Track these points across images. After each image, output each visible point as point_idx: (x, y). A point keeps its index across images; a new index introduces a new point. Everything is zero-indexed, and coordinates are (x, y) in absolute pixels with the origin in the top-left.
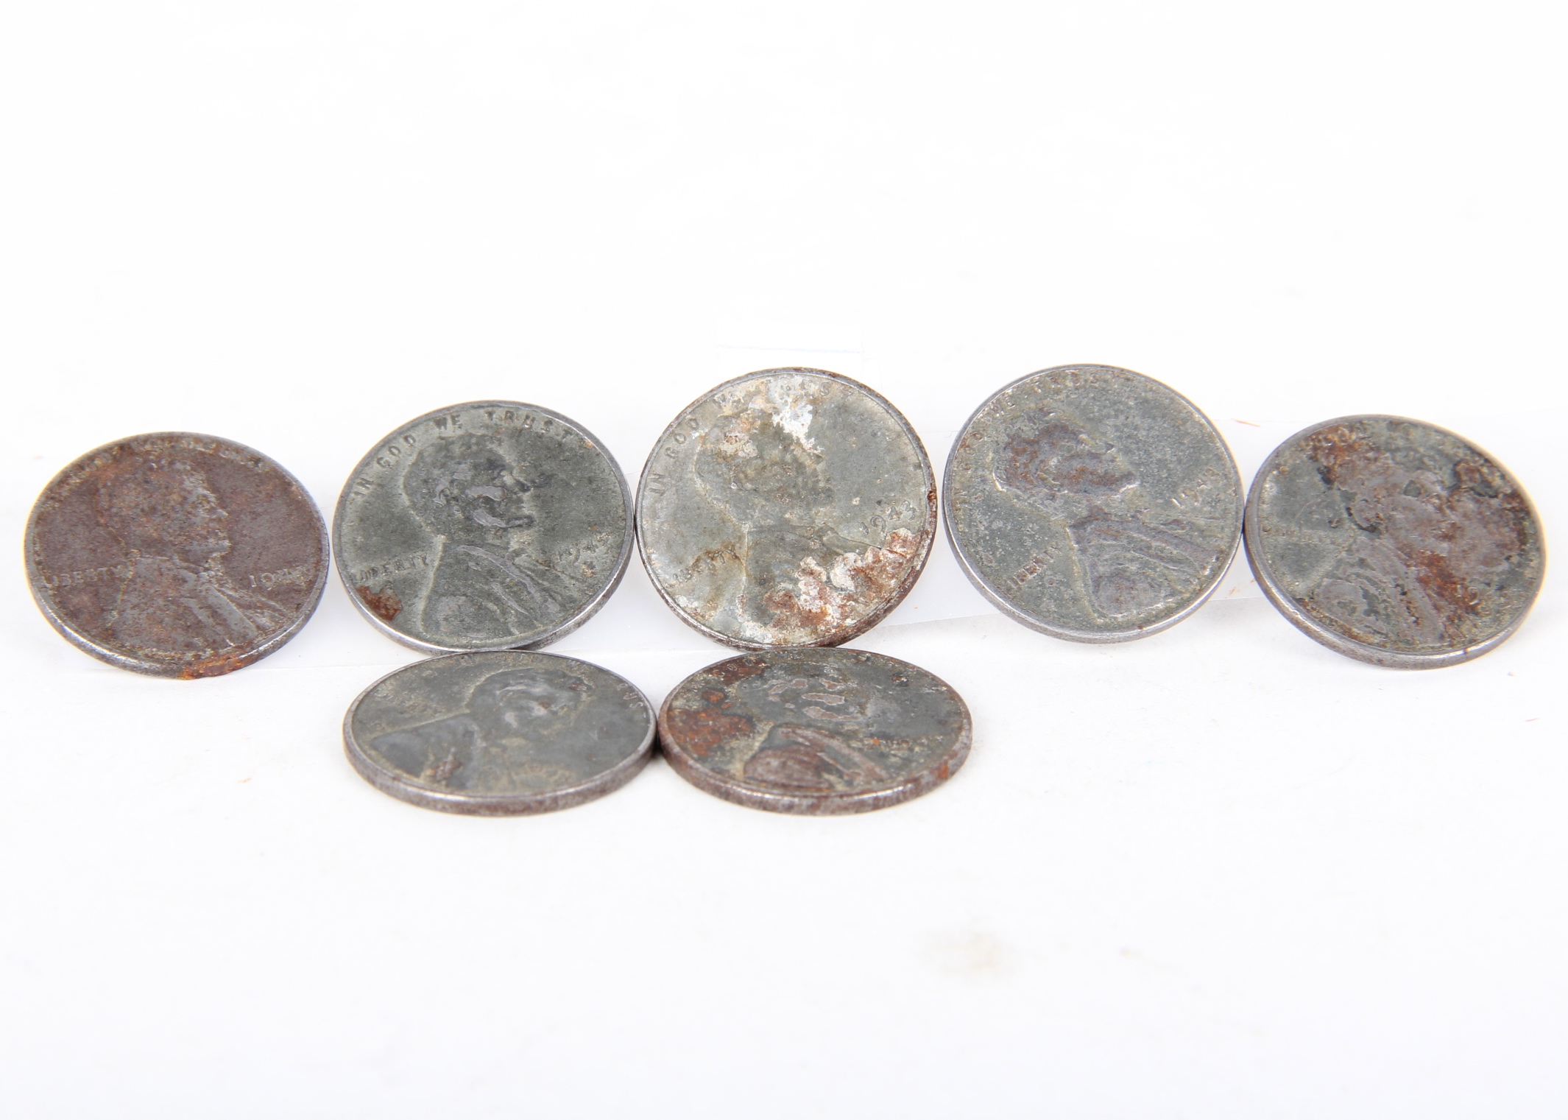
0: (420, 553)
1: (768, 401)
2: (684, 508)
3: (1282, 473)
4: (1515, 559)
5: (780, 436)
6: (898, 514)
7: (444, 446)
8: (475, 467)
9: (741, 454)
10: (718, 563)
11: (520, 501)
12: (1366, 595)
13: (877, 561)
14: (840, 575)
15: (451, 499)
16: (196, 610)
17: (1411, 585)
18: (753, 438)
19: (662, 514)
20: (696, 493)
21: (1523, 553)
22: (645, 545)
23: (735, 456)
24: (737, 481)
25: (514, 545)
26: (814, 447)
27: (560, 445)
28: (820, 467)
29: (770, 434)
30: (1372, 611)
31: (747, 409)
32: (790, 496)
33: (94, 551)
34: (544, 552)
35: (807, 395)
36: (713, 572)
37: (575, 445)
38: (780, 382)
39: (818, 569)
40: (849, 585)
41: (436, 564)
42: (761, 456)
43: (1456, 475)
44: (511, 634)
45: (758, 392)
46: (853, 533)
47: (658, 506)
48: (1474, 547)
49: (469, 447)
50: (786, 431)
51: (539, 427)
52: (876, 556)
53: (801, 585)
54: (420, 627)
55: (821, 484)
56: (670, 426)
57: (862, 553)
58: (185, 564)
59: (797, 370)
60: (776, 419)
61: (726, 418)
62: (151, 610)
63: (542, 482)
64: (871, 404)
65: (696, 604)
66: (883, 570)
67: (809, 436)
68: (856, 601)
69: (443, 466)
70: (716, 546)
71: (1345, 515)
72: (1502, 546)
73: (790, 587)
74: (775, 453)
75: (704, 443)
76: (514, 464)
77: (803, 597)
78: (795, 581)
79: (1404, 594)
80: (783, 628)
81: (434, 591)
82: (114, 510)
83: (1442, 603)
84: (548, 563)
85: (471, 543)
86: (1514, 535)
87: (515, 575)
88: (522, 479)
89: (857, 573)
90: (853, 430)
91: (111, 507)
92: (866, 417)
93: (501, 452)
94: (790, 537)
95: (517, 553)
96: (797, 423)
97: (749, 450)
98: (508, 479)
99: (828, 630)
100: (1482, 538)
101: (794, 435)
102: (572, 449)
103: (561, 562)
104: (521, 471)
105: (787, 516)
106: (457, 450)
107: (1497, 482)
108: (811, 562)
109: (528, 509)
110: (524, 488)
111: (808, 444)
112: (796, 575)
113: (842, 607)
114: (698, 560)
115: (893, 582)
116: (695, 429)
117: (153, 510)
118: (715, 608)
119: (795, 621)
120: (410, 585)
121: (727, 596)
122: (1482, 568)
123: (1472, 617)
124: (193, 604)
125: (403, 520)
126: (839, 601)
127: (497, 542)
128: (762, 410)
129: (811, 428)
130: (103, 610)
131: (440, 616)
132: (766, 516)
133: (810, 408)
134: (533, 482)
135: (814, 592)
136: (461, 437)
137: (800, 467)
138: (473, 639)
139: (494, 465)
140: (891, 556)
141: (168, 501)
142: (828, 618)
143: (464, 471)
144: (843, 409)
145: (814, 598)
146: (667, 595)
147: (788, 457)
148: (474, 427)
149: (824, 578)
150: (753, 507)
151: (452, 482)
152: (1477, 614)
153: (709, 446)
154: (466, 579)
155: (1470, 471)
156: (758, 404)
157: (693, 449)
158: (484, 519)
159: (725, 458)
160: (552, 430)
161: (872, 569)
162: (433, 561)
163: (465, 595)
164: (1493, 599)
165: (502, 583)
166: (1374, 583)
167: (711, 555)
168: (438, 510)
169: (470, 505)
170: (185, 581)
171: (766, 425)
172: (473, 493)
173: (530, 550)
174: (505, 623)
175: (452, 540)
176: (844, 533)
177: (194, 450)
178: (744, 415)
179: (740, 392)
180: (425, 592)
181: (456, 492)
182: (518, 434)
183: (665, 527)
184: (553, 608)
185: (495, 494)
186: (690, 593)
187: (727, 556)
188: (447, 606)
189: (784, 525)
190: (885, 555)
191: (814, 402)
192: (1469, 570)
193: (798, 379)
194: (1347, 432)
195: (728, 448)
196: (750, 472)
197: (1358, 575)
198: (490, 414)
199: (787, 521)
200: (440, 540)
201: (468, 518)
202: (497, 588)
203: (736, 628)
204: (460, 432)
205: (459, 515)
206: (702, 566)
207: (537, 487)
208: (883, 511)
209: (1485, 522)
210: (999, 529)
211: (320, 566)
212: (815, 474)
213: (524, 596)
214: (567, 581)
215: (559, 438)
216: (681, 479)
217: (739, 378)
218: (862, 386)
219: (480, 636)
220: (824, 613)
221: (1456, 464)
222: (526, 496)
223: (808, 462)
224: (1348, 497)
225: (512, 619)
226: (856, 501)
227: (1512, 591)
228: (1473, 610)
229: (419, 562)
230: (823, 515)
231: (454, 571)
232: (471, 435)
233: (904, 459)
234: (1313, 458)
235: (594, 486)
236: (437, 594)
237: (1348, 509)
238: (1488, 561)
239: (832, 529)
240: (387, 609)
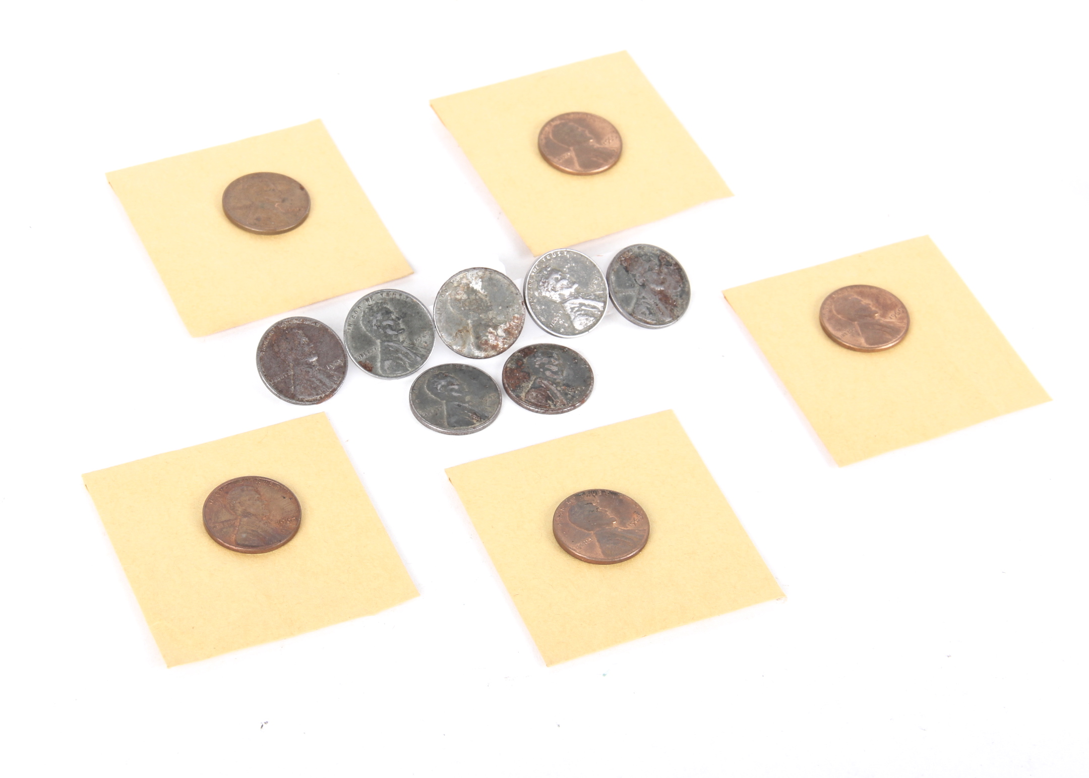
0: (373, 347)
1: (467, 279)
2: (449, 318)
3: (614, 272)
4: (682, 286)
5: (473, 291)
6: (514, 310)
7: (371, 308)
8: (382, 314)
9: (463, 298)
10: (463, 334)
11: (399, 324)
12: (648, 308)
13: (510, 326)
14: (500, 332)
15: (378, 327)
16: (316, 382)
17: (658, 302)
18: (465, 292)
19: (442, 321)
20: (451, 312)
21: (683, 283)
22: (439, 331)
23: (461, 299)
24: (464, 307)
25: (401, 340)
26: (484, 293)
27: (406, 302)
28: (487, 299)
29: (470, 291)
30: (650, 313)
31: (461, 283)
32: (480, 309)
33: (279, 367)
34: (411, 340)
35: (479, 276)
36: (462, 337)
37: (410, 301)
38: (470, 273)
39: (493, 331)
40: (504, 335)
41: (380, 350)
42: (469, 298)
43: (659, 261)
44: (408, 370)
45: (463, 277)
46: (500, 318)
47: (441, 318)
48: (670, 284)
49: (379, 307)
50: (475, 289)
51: (398, 297)
52: (510, 324)
53: (489, 337)
54: (380, 372)
55: (489, 304)
56: (439, 292)
57: (506, 324)
58: (307, 366)
59: (474, 268)
60: (471, 285)
61: (456, 287)
62: (303, 385)
63: (403, 316)
64: (498, 276)
65: (459, 348)
66: (513, 328)
67: (482, 289)
68: (507, 339)
69: (373, 316)
70: (461, 328)
71: (635, 282)
72: (677, 282)
73: (486, 338)
74: (473, 297)
75: (451, 296)
76: (393, 311)
77: (491, 341)
78: (487, 336)
79: (657, 305)
80: (486, 352)
81: (381, 360)
82: (281, 351)
83: (667, 305)
84: (413, 344)
85: (388, 341)
86: (679, 278)
87: (405, 350)
88: (397, 316)
89: (506, 331)
90: (495, 285)
91: (279, 350)
92: (498, 281)
93: (388, 307)
94: (483, 322)
95: (403, 342)
96: (477, 285)
97: (465, 297)
98: (393, 317)
99: (500, 350)
100: (671, 281)
101: (478, 289)
102: (410, 303)
103: (416, 343)
104: (396, 313)
105: (481, 316)
106: (375, 309)
107: (671, 260)
108: (491, 329)
109: (402, 326)
110: (399, 319)
111: (482, 292)
112: (487, 334)
113: (503, 342)
114: (456, 334)
115: (516, 332)
116: (447, 292)
117: (292, 349)
118: (465, 348)
119: (490, 349)
120: (373, 359)
121: (467, 344)
122: (674, 291)
123: (676, 308)
124: (314, 379)
125: (365, 336)
126: (501, 340)
127: (396, 339)
128: (466, 283)
129: (482, 286)
130: (289, 388)
131: (386, 368)
132: (474, 317)
133: (480, 280)
134: (401, 316)
135: (494, 339)
136: (375, 304)
137: (481, 299)
138: (397, 374)
139: (388, 312)
140: (514, 323)
141: (295, 344)
142: (499, 346)
143: (379, 317)
144: (491, 279)
145: (494, 340)
146: (450, 347)
147: (477, 297)
148: (378, 300)
149: (496, 334)
150: (470, 314)
151: (377, 321)
152: (677, 307)
153: (453, 297)
154: (390, 354)
155: (663, 258)
156: (464, 281)
157: (448, 298)
158: (390, 332)
159: (458, 300)
160: (402, 297)
161: (509, 329)
162: (378, 349)
163: (391, 359)
164: (680, 301)
165: (401, 353)
166: (648, 304)
167: (460, 331)
168: (375, 331)
169: (385, 328)
170: (309, 372)
171: (468, 288)
172: (385, 323)
173: (406, 340)
174: (406, 367)
175: (382, 342)
176: (499, 319)
177: (296, 323)
178: (461, 286)
179: (458, 278)
180: (379, 360)
181: (379, 324)
182: (392, 300)
183: (444, 325)
184: (419, 359)
185: (390, 323)
186: (456, 344)
187: (465, 331)
188: (387, 363)
189: (480, 319)
190: (513, 323)
191: (481, 278)
192: (671, 292)
193: (475, 271)
194: (628, 253)
195: (458, 297)
196: (467, 304)
197: (644, 302)
198: (382, 295)
199: (481, 317)
200: (378, 341)
201: (385, 333)
202: (400, 355)
203: (472, 353)
204: (374, 302)
205: (382, 332)
206: (458, 335)
207: (403, 318)
208: (509, 310)
209: (671, 275)
210: (544, 309)
211: (345, 357)
212: (486, 301)
213: (409, 357)
214: (420, 349)
215: (405, 300)
216: (446, 309)
217: (457, 274)
218: (495, 271)
219: (400, 372)
220: (498, 345)
221: (659, 257)
222: (400, 322)
223: (483, 298)
224: (634, 276)
225: (408, 365)
226: (500, 308)
227: (684, 296)
228: (675, 306)
229: (374, 349)
230: (491, 315)
231: (386, 352)
232: (378, 303)
233: (512, 292)
234: (621, 264)
235: (420, 314)
236: (383, 361)
237: (635, 280)
238: (675, 288)
239: (495, 318)
240: (369, 368)
